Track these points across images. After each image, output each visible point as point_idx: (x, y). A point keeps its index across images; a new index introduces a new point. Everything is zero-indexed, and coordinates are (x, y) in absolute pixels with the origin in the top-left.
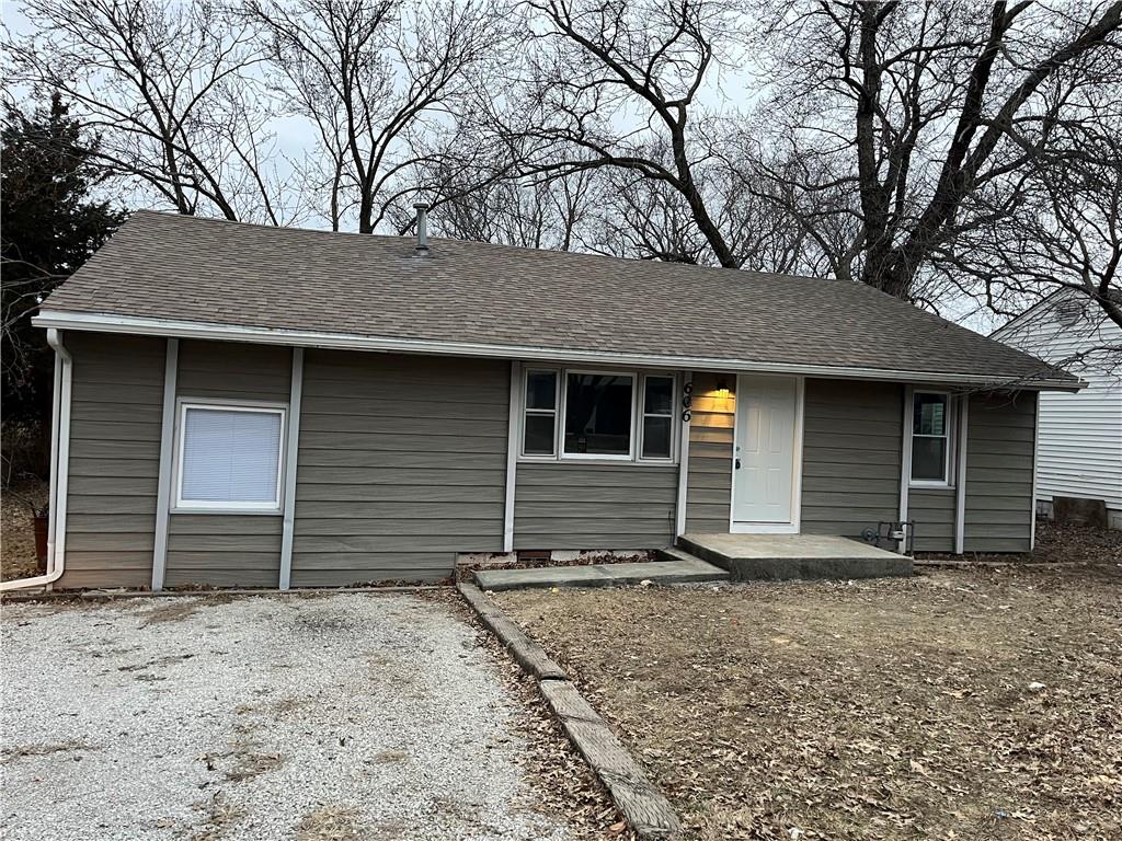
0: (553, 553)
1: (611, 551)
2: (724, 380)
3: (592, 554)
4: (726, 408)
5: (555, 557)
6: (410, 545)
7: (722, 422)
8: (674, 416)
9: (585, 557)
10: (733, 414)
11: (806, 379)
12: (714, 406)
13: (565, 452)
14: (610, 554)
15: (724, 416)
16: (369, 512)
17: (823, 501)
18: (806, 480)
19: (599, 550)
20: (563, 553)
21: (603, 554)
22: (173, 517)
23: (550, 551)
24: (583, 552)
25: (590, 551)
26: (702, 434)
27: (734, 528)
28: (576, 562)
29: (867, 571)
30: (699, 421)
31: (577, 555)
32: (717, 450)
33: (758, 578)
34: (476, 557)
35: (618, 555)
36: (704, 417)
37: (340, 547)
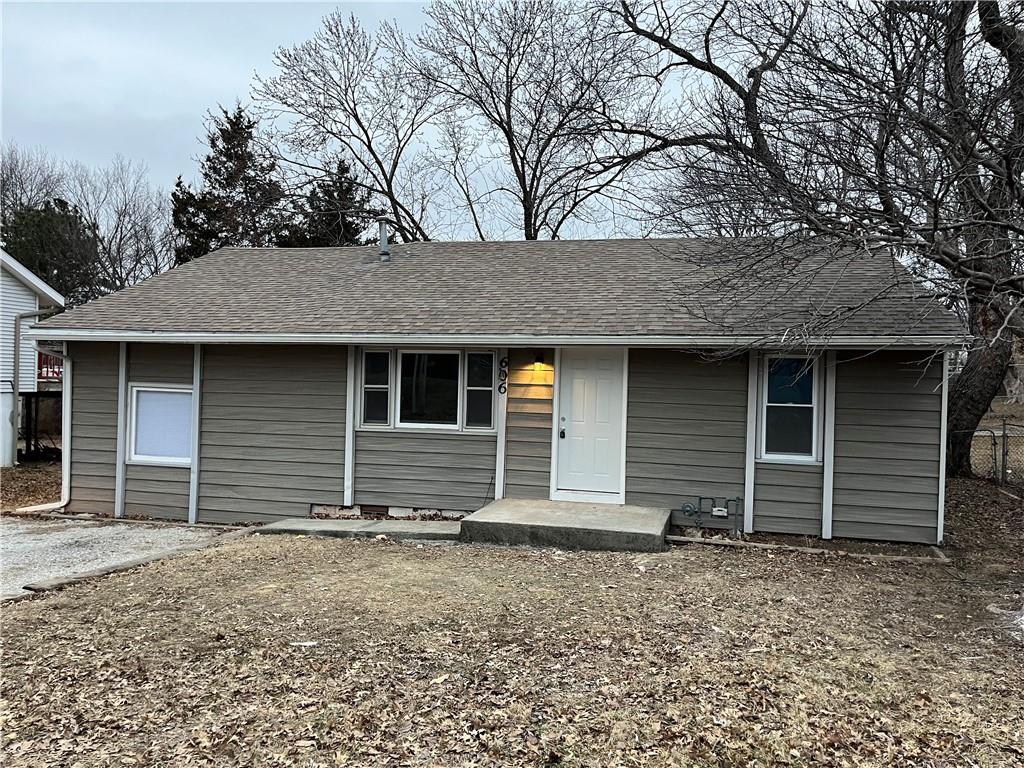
0: (390, 509)
1: (440, 510)
2: (543, 355)
3: (423, 512)
4: (545, 380)
5: (392, 512)
6: (278, 496)
7: (542, 394)
8: (494, 389)
9: (417, 514)
10: (551, 386)
11: (630, 349)
12: (532, 379)
13: (401, 421)
14: (439, 513)
15: (544, 388)
16: (248, 468)
17: (648, 472)
18: (631, 450)
19: (429, 509)
20: (400, 510)
21: (432, 513)
22: (127, 466)
23: (387, 507)
24: (415, 509)
25: (421, 509)
26: (521, 405)
27: (554, 495)
28: (409, 518)
29: (603, 543)
30: (518, 393)
31: (410, 512)
32: (535, 420)
33: (486, 541)
34: (328, 508)
35: (445, 514)
36: (523, 389)
37: (229, 493)
